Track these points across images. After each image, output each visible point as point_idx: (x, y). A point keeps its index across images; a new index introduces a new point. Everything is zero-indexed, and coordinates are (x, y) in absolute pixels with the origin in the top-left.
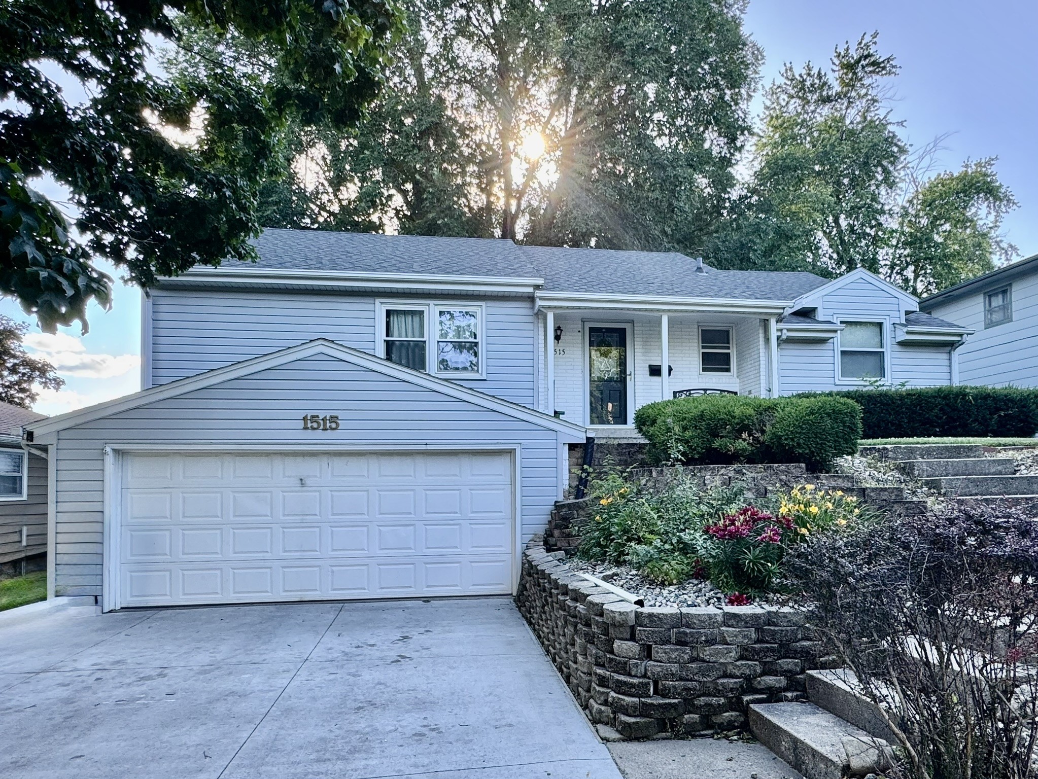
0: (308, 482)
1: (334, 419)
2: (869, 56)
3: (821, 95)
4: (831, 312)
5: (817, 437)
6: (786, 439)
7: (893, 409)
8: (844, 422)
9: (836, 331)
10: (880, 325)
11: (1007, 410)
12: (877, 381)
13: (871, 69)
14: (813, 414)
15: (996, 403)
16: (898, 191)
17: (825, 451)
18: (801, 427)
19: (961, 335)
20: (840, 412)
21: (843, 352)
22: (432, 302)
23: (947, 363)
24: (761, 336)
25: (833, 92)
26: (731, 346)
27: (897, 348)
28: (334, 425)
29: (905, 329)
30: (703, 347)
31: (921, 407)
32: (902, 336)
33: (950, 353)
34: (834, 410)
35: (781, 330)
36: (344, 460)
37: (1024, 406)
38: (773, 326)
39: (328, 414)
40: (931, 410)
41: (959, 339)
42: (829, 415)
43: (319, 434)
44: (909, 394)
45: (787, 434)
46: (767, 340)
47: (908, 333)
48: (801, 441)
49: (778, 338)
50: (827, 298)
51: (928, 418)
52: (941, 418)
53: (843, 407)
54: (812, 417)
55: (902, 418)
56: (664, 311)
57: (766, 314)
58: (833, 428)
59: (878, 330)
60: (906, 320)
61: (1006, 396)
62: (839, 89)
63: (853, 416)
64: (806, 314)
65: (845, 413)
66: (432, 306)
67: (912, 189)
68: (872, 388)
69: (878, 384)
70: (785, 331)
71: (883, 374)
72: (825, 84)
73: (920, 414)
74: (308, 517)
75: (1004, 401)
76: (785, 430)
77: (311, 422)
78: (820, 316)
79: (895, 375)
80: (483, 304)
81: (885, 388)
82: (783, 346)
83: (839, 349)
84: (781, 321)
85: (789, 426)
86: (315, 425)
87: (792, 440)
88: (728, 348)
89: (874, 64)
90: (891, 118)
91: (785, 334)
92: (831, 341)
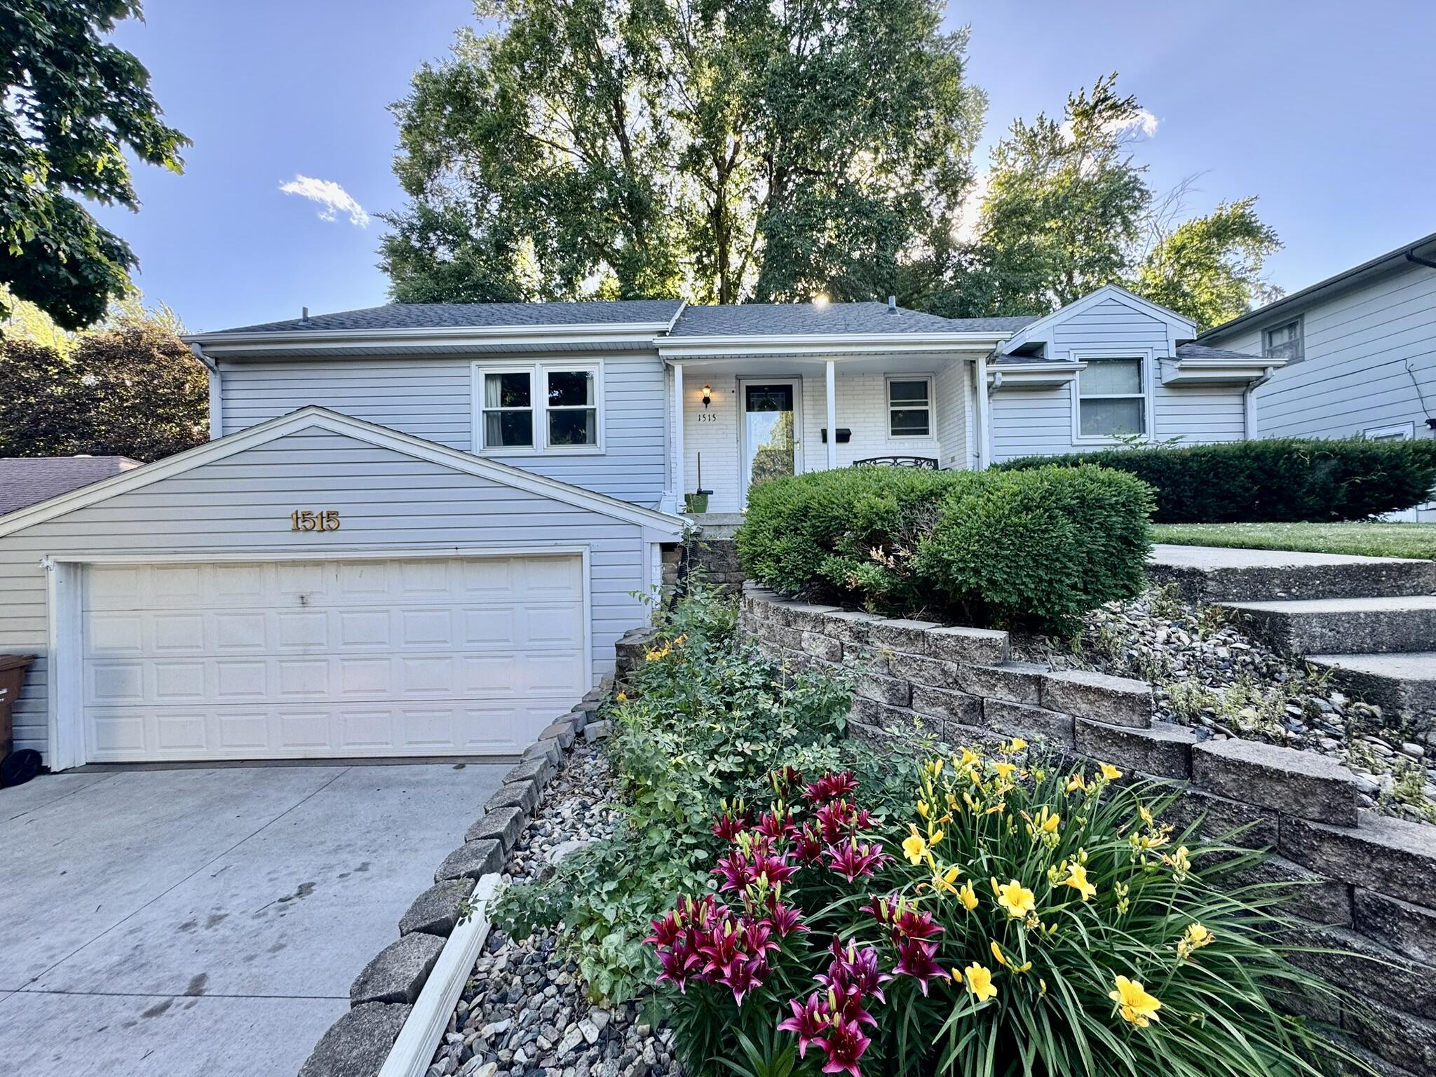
0: (311, 600)
1: (331, 516)
2: (1106, 99)
3: (1053, 148)
4: (1066, 347)
5: (1038, 565)
6: (961, 570)
7: (1168, 478)
8: (1108, 529)
9: (1073, 372)
10: (1138, 362)
11: (1367, 473)
12: (1135, 438)
13: (1110, 113)
14: (1028, 509)
15: (1345, 464)
16: (1140, 242)
17: (1061, 597)
18: (998, 542)
19: (1264, 369)
20: (1099, 503)
21: (1082, 400)
22: (537, 362)
23: (1239, 409)
24: (967, 383)
25: (1066, 143)
26: (929, 401)
27: (1165, 392)
28: (333, 525)
29: (1178, 365)
30: (892, 405)
31: (1216, 475)
32: (1171, 374)
33: (1243, 395)
34: (1082, 500)
35: (994, 374)
36: (357, 570)
37: (1396, 467)
38: (982, 368)
39: (325, 509)
40: (1233, 479)
41: (1259, 374)
42: (1069, 511)
43: (313, 537)
44: (1196, 455)
45: (962, 560)
46: (974, 389)
47: (1182, 369)
48: (999, 577)
49: (990, 385)
50: (1058, 329)
51: (1228, 490)
52: (1248, 490)
53: (1106, 492)
54: (1026, 518)
55: (1184, 491)
56: (828, 355)
57: (972, 352)
58: (1080, 543)
59: (1134, 368)
60: (1178, 354)
61: (1363, 452)
62: (1074, 140)
63: (1131, 512)
64: (1030, 352)
65: (1112, 506)
66: (538, 366)
67: (1155, 241)
68: (1127, 448)
69: (1137, 441)
70: (999, 375)
71: (1141, 428)
72: (1057, 136)
73: (1214, 485)
74: (312, 648)
75: (1360, 460)
76: (959, 549)
77: (302, 521)
78: (1050, 353)
79: (1161, 429)
80: (600, 360)
81: (1150, 447)
82: (998, 396)
83: (1077, 396)
84: (993, 361)
85: (967, 539)
86: (308, 525)
87: (976, 572)
88: (926, 404)
89: (1114, 107)
90: (1131, 164)
91: (1000, 380)
92: (1066, 386)
